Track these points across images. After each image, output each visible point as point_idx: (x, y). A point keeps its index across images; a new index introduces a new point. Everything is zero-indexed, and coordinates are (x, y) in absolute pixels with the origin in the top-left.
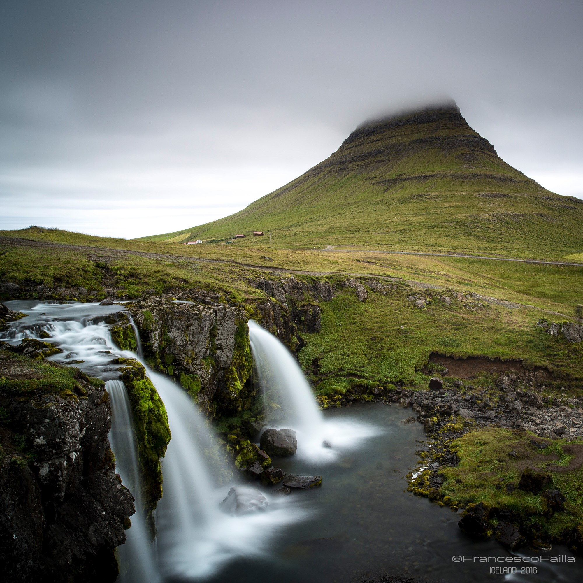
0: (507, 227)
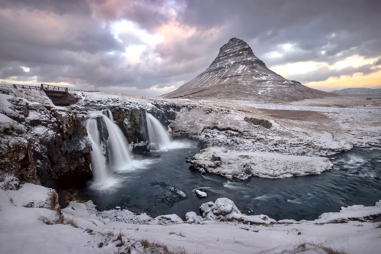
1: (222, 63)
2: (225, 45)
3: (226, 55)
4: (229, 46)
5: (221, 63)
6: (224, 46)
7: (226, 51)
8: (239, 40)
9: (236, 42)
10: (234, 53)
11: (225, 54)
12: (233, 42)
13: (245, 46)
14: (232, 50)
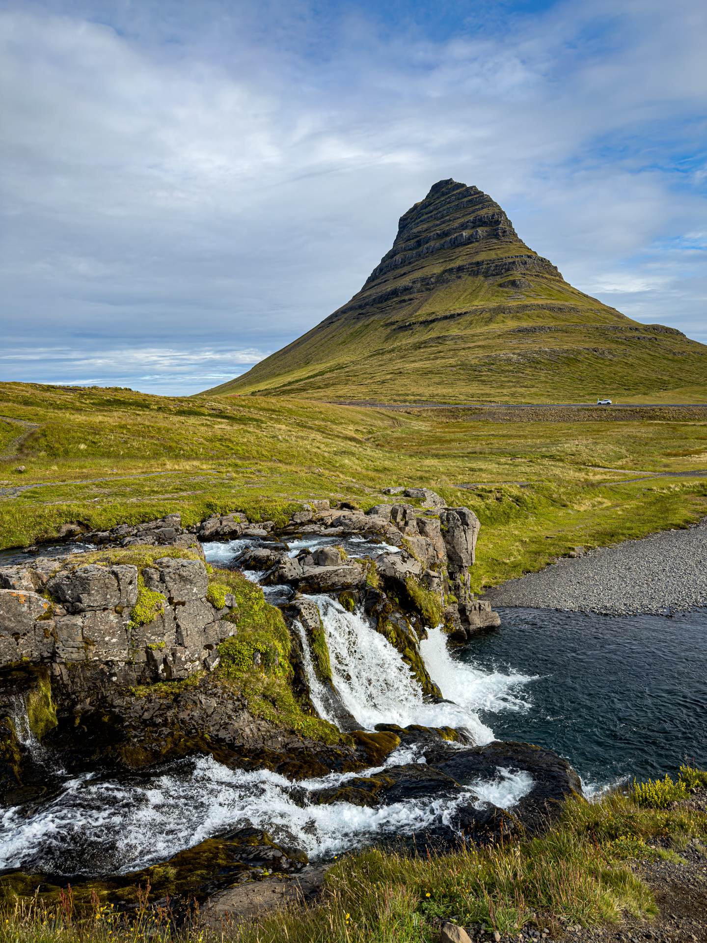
0: (536, 368)
1: (404, 274)
2: (416, 206)
3: (419, 244)
4: (427, 210)
5: (402, 272)
6: (411, 211)
7: (419, 228)
8: (464, 185)
9: (453, 195)
10: (446, 234)
11: (416, 240)
12: (443, 194)
13: (482, 208)
14: (437, 225)
